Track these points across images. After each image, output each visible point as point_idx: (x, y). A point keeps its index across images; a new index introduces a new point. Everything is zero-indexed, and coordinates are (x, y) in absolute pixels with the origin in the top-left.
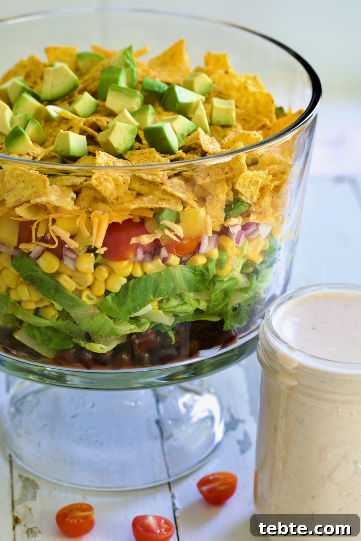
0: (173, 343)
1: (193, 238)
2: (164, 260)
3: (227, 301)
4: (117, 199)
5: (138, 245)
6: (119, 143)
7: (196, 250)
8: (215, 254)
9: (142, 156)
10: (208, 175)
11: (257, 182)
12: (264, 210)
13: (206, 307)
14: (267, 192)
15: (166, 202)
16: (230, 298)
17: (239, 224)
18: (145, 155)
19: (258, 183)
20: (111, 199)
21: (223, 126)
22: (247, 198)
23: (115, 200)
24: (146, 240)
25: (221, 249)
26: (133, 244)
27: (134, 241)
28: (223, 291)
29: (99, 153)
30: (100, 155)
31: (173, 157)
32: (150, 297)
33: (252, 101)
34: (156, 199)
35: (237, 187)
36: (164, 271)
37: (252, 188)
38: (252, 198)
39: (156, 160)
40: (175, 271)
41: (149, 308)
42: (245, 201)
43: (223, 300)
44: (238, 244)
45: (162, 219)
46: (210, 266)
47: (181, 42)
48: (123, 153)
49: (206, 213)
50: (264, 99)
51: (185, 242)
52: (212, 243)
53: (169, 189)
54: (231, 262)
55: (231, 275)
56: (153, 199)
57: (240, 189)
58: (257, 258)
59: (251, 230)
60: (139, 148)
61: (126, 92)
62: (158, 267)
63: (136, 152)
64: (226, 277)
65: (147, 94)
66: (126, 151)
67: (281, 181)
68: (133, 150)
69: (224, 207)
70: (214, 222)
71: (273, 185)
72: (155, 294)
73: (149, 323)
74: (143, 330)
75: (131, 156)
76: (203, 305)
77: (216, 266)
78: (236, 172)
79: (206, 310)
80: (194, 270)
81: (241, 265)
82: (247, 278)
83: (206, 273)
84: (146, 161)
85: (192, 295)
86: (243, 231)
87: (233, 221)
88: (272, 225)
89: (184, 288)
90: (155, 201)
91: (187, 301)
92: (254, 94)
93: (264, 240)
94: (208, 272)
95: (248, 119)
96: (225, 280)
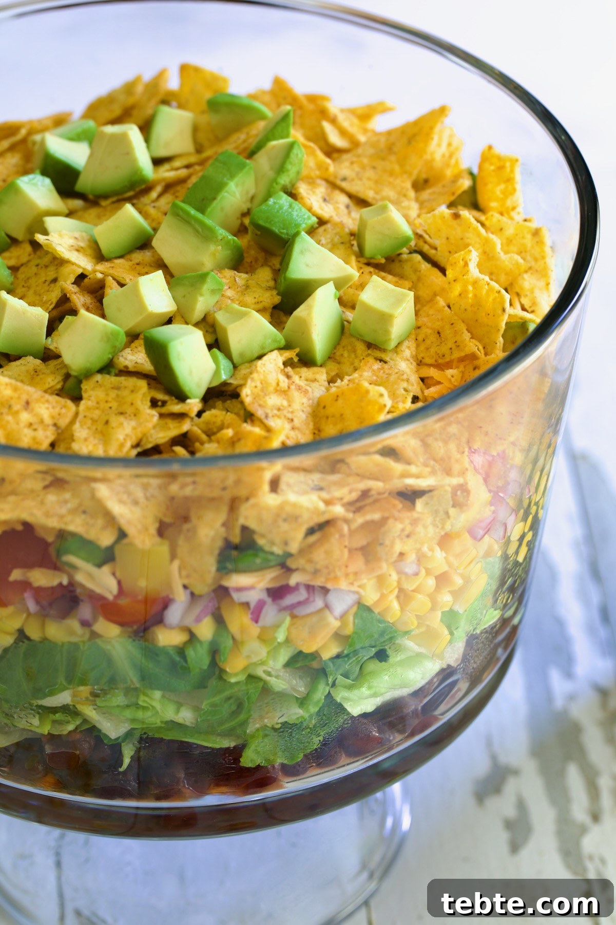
0: (121, 770)
1: (140, 598)
2: (85, 624)
3: (242, 717)
5: (24, 585)
7: (159, 620)
8: (206, 630)
9: (113, 394)
10: (194, 483)
11: (297, 517)
12: (326, 567)
13: (194, 721)
14: (333, 535)
15: (85, 519)
16: (249, 711)
17: (255, 588)
18: (119, 393)
19: (299, 519)
21: (370, 345)
22: (273, 543)
24: (42, 578)
25: (220, 621)
26: (16, 581)
27: (16, 575)
28: (232, 701)
31: (177, 408)
32: (61, 680)
33: (470, 295)
34: (70, 506)
35: (242, 521)
36: (84, 642)
37: (285, 527)
38: (286, 543)
39: (130, 410)
40: (109, 647)
41: (64, 698)
42: (267, 548)
43: (235, 714)
44: (257, 621)
45: (67, 552)
46: (190, 653)
47: (442, 111)
48: (82, 377)
49: (173, 556)
50: (491, 299)
51: (123, 602)
52: (197, 610)
53: (103, 491)
54: (245, 650)
55: (250, 671)
56: (66, 502)
57: (252, 524)
58: (324, 646)
59: (289, 600)
60: (125, 370)
61: (197, 226)
62: (72, 633)
63: (111, 380)
64: (236, 675)
65: (259, 233)
66: (88, 374)
67: (386, 514)
68: (109, 373)
69: (217, 552)
70: (188, 576)
71: (360, 520)
72: (73, 678)
73: (78, 722)
74: (61, 731)
75: (93, 389)
76: (186, 716)
77: (215, 652)
78: (243, 493)
79: (194, 726)
80: (153, 652)
81: (284, 656)
82: (309, 679)
83: (182, 661)
84: (111, 408)
85: (157, 694)
86: (269, 600)
87: (237, 580)
88: (357, 593)
89: (132, 681)
90: (64, 511)
91: (145, 705)
92: (475, 283)
93: (336, 619)
94: (186, 661)
95: (447, 332)
96: (233, 680)
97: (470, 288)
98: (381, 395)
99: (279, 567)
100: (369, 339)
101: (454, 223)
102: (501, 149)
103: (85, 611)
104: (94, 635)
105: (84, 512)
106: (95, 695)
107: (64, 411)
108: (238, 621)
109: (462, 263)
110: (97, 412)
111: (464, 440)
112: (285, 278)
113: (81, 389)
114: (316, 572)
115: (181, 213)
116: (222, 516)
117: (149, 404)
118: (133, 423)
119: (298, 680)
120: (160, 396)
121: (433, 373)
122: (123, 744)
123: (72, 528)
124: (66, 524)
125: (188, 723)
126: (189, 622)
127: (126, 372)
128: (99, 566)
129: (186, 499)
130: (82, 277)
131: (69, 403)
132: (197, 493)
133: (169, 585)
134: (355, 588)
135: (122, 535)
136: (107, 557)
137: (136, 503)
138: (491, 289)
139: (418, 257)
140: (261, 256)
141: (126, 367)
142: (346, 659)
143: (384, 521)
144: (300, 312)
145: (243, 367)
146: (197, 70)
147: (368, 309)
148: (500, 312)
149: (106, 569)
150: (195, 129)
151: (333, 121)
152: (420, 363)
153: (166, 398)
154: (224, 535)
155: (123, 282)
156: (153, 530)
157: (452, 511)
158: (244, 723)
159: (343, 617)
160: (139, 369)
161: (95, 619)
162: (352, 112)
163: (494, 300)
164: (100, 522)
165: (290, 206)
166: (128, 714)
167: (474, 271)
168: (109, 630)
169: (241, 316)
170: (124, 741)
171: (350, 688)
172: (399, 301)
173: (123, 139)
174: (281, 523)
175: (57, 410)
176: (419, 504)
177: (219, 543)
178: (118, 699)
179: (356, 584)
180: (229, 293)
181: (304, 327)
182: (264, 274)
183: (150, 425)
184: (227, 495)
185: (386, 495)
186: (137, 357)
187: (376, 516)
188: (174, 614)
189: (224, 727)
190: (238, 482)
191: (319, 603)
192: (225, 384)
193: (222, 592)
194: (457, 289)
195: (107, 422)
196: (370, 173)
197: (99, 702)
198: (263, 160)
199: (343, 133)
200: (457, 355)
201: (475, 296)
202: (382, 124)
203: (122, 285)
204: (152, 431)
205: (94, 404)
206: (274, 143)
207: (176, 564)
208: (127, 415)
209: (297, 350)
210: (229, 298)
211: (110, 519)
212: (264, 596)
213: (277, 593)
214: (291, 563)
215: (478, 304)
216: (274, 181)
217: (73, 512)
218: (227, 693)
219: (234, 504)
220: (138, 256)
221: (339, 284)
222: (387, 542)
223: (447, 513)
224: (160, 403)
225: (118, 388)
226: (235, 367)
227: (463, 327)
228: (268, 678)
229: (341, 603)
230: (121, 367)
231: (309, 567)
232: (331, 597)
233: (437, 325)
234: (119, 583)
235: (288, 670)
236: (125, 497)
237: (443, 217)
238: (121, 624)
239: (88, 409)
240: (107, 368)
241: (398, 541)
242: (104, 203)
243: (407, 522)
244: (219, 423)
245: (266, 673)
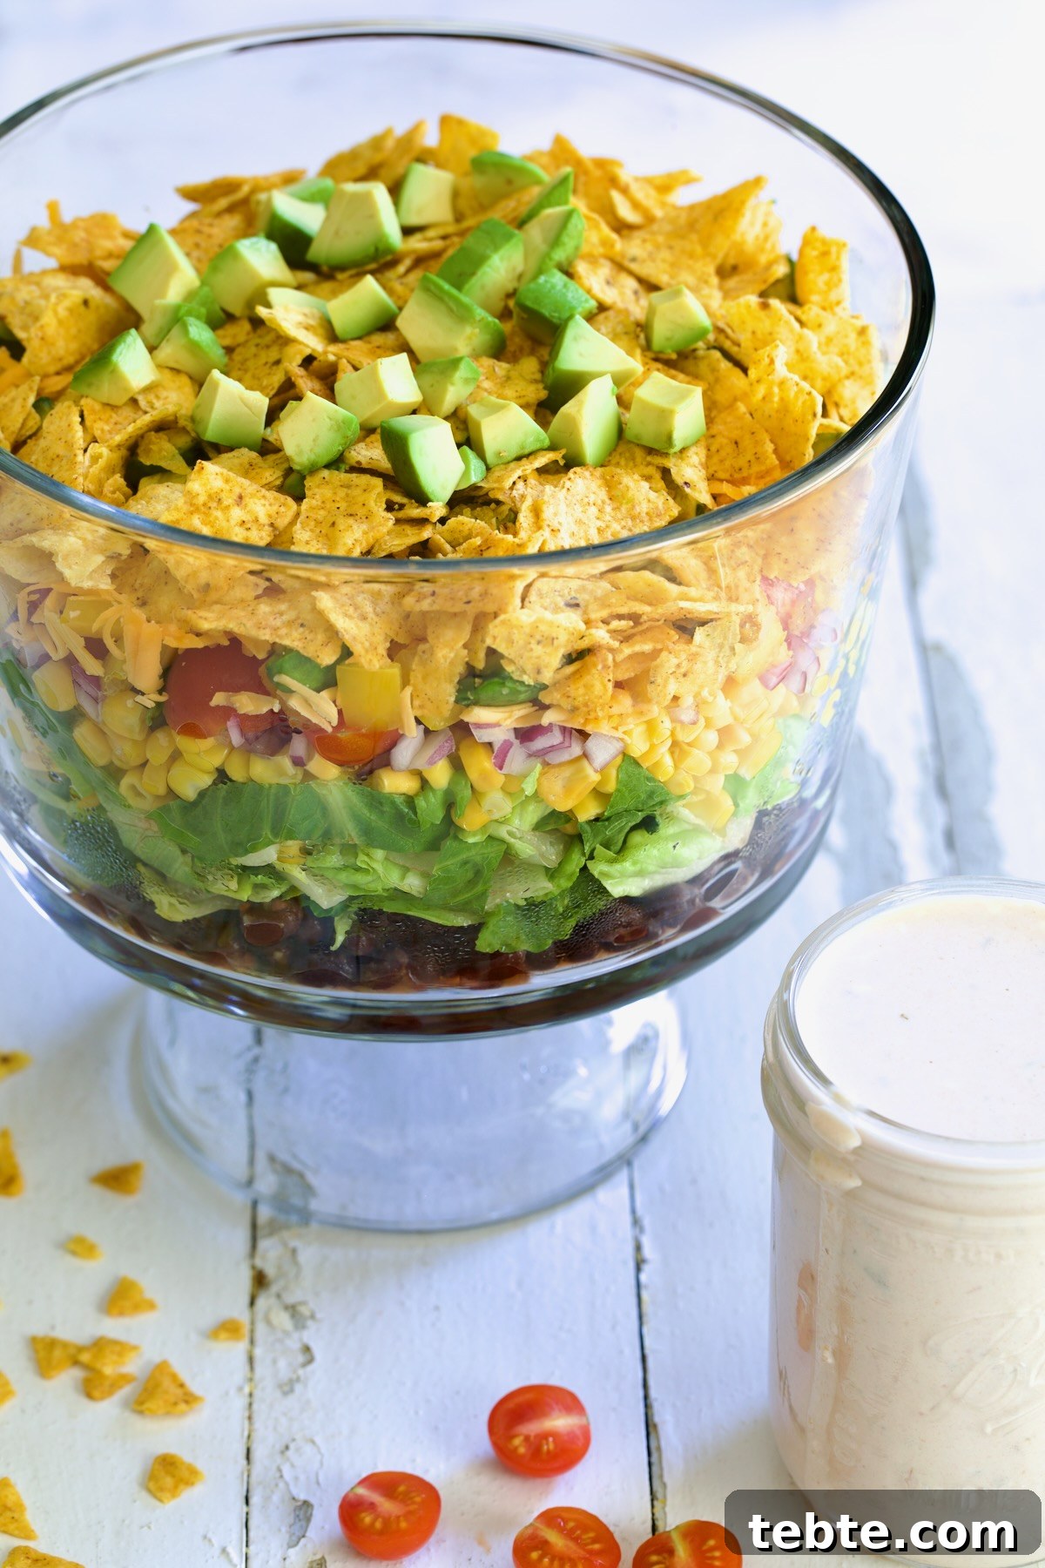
0: (333, 948)
1: (364, 731)
2: (298, 762)
3: (479, 888)
4: (207, 588)
5: (228, 712)
6: (298, 446)
7: (383, 759)
8: (440, 775)
9: (342, 493)
11: (553, 639)
12: (586, 705)
13: (422, 890)
14: (595, 665)
15: (303, 632)
16: (489, 882)
17: (500, 726)
18: (349, 492)
19: (555, 642)
20: (190, 587)
21: (650, 451)
22: (524, 672)
23: (198, 591)
24: (249, 704)
26: (218, 707)
27: (219, 699)
28: (468, 866)
29: (203, 468)
30: (204, 472)
31: (415, 512)
32: (267, 832)
33: (776, 399)
34: (285, 618)
35: (489, 642)
36: (295, 784)
37: (538, 650)
38: (539, 672)
39: (361, 512)
40: (324, 792)
41: (268, 855)
42: (515, 677)
43: (471, 883)
44: (501, 768)
45: (280, 672)
46: (421, 803)
47: (757, 182)
48: (306, 473)
49: (405, 682)
50: (800, 403)
51: (343, 735)
52: (430, 752)
53: (325, 600)
54: (487, 803)
55: (490, 831)
56: (281, 614)
57: (501, 647)
58: (581, 804)
59: (541, 743)
60: (357, 466)
61: (452, 304)
62: (281, 772)
63: (340, 476)
64: (474, 834)
65: (525, 316)
66: (313, 470)
67: (659, 646)
68: (338, 469)
69: (457, 679)
70: (421, 707)
71: (627, 650)
72: (281, 830)
73: (284, 889)
74: (263, 898)
75: (318, 486)
76: (413, 884)
77: (450, 805)
78: (490, 608)
79: (422, 896)
80: (377, 801)
81: (533, 814)
82: (561, 847)
83: (411, 813)
84: (338, 508)
85: (379, 854)
86: (516, 742)
87: (479, 715)
88: (622, 740)
89: (350, 835)
90: (278, 623)
91: (364, 866)
92: (782, 384)
93: (596, 771)
94: (415, 813)
95: (747, 442)
96: (471, 840)
97: (776, 390)
99: (531, 704)
100: (649, 442)
101: (762, 314)
102: (825, 232)
103: (298, 745)
104: (308, 776)
105: (302, 625)
106: (306, 852)
107: (283, 509)
108: (479, 765)
109: (767, 361)
110: (322, 513)
111: (756, 568)
112: (553, 368)
113: (304, 486)
114: (574, 710)
115: (432, 288)
116: (465, 636)
117: (385, 506)
118: (364, 527)
119: (548, 847)
120: (398, 498)
121: (726, 488)
122: (336, 919)
123: (287, 642)
124: (280, 637)
125: (414, 893)
126: (420, 764)
127: (358, 469)
128: (318, 690)
129: (424, 614)
130: (308, 361)
131: (290, 501)
132: (436, 607)
133: (399, 717)
134: (619, 734)
135: (347, 653)
136: (328, 680)
137: (364, 618)
138: (800, 391)
139: (717, 354)
140: (527, 345)
141: (359, 463)
142: (607, 823)
143: (655, 654)
144: (567, 409)
145: (497, 468)
146: (460, 123)
148: (810, 417)
149: (325, 694)
150: (456, 195)
151: (625, 191)
152: (711, 478)
153: (404, 500)
154: (467, 659)
155: (358, 366)
156: (382, 649)
157: (739, 647)
158: (483, 896)
159: (602, 770)
160: (374, 466)
161: (310, 758)
162: (648, 181)
163: (804, 403)
164: (320, 637)
165: (565, 286)
166: (344, 877)
167: (781, 370)
168: (327, 771)
169: (497, 409)
170: (337, 914)
171: (612, 861)
172: (685, 396)
173: (366, 200)
174: (534, 645)
175: (275, 508)
176: (699, 634)
177: (460, 669)
178: (333, 860)
179: (621, 729)
180: (486, 384)
181: (572, 427)
182: (530, 365)
183: (385, 530)
184: (472, 610)
185: (662, 622)
186: (372, 453)
187: (647, 647)
188: (404, 754)
189: (458, 899)
190: (484, 594)
191: (576, 750)
192: (475, 487)
193: (462, 730)
194: (761, 391)
195: (333, 524)
196: (665, 254)
197: (310, 862)
198: (534, 231)
199: (636, 205)
200: (756, 469)
201: (782, 399)
202: (684, 197)
203: (356, 369)
204: (387, 538)
205: (319, 503)
206: (549, 211)
207: (408, 690)
208: (357, 518)
209: (563, 451)
210: (486, 390)
211: (332, 632)
212: (511, 736)
213: (526, 734)
214: (545, 698)
215: (785, 408)
216: (547, 256)
217: (290, 624)
218: (464, 856)
219: (480, 622)
220: (379, 339)
221: (619, 380)
222: (659, 680)
223: (733, 649)
224: (396, 507)
225: (348, 487)
226: (488, 469)
227: (766, 438)
228: (512, 840)
229: (602, 752)
230: (353, 462)
231: (566, 704)
232: (590, 743)
233: (735, 434)
234: (340, 712)
235: (537, 833)
236: (351, 610)
237: (748, 307)
238: (340, 764)
239: (312, 508)
240: (336, 463)
241: (672, 680)
242: (340, 276)
243: (684, 656)
244: (466, 532)
245: (510, 833)
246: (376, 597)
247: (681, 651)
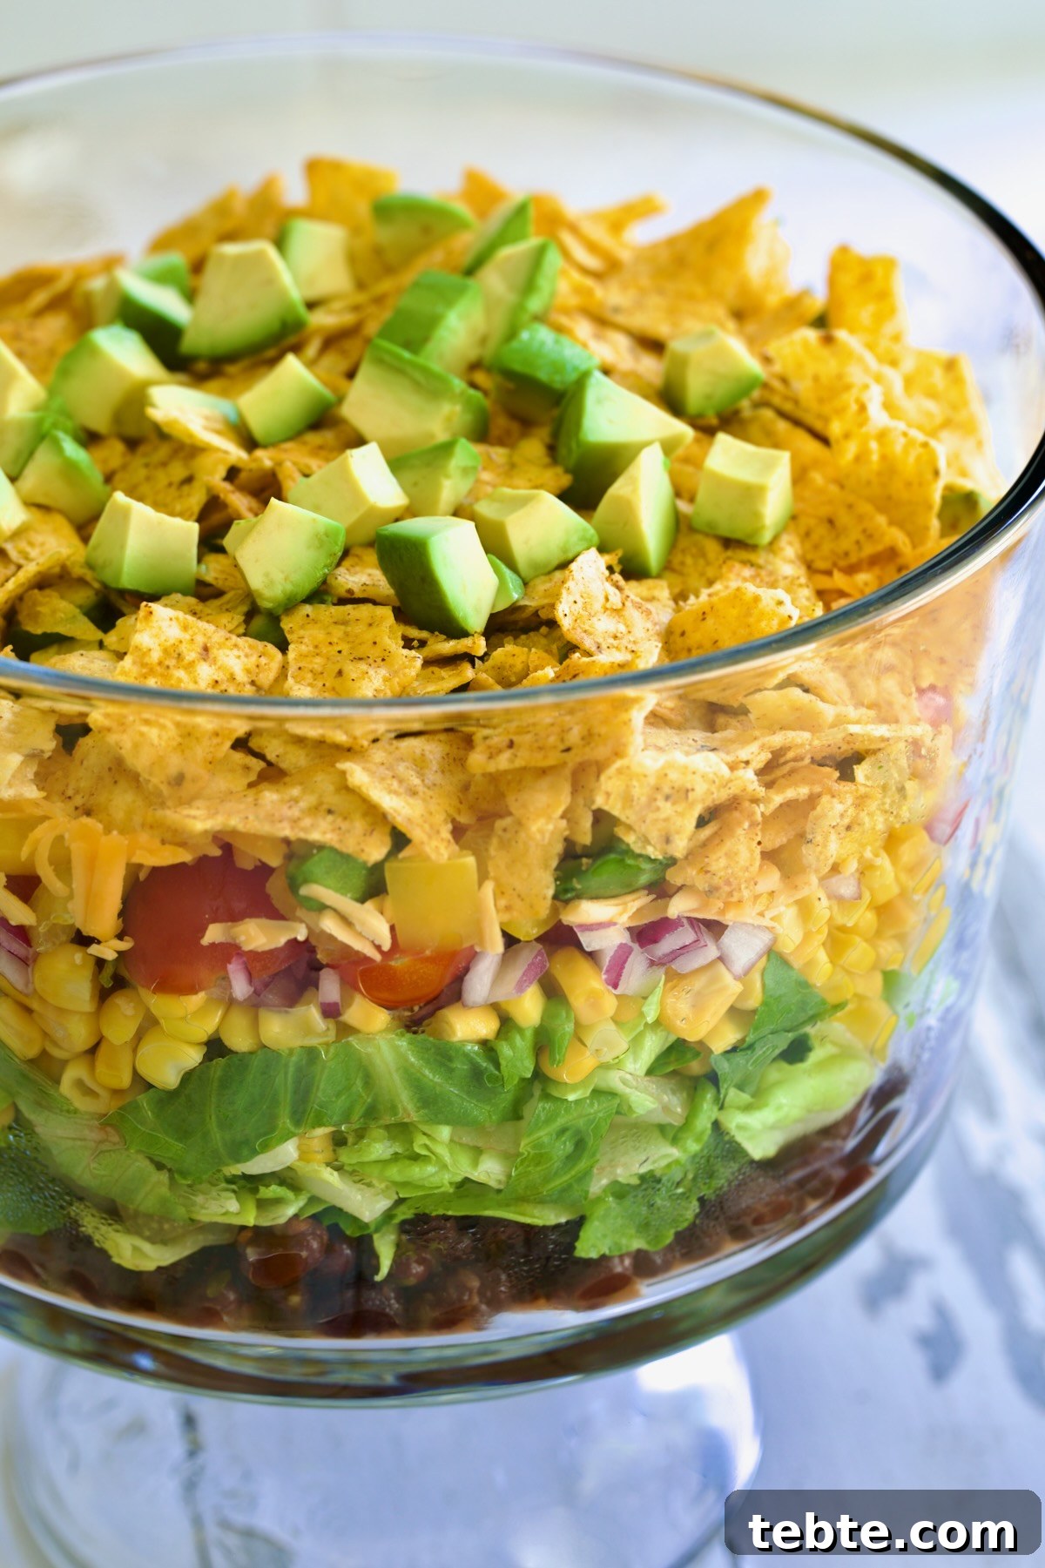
0: (379, 1278)
1: (428, 953)
2: (331, 1012)
3: (582, 1165)
4: (179, 780)
5: (229, 951)
6: (267, 575)
7: (452, 993)
8: (529, 1007)
9: (338, 632)
10: (511, 745)
11: (687, 791)
12: (728, 883)
13: (503, 1178)
14: (740, 824)
15: (334, 822)
16: (594, 1155)
17: (615, 924)
18: (349, 629)
19: (690, 794)
20: (156, 780)
21: (728, 543)
22: (647, 841)
23: (169, 783)
24: (258, 935)
25: (552, 991)
26: (213, 945)
27: (214, 934)
28: (568, 1134)
29: (151, 613)
30: (154, 618)
31: (449, 647)
32: (285, 1121)
33: (875, 457)
34: (303, 804)
35: (600, 802)
36: (327, 1045)
37: (667, 809)
38: (668, 841)
39: (375, 653)
40: (369, 1050)
41: (286, 1154)
42: (637, 849)
43: (572, 1159)
44: (615, 986)
45: (306, 881)
46: (505, 1051)
47: (758, 197)
48: (280, 611)
49: (483, 876)
50: (911, 459)
51: (398, 963)
52: (516, 973)
53: (357, 774)
54: (591, 1040)
55: (597, 1081)
56: (296, 800)
57: (616, 810)
58: (714, 1031)
59: (668, 944)
60: (349, 596)
61: (418, 376)
62: (308, 1030)
63: (327, 612)
64: (574, 1087)
65: (511, 385)
66: (290, 605)
67: (817, 789)
68: (323, 602)
69: (554, 863)
70: (508, 908)
71: (778, 799)
72: (303, 1114)
73: (301, 1202)
74: (274, 1219)
75: (302, 627)
76: (489, 1170)
77: (543, 1043)
78: (600, 752)
79: (502, 1187)
80: (444, 1055)
81: (652, 1046)
82: (685, 1095)
83: (491, 1068)
84: (340, 652)
85: (445, 1132)
86: (636, 947)
87: (587, 912)
88: (770, 929)
89: (405, 1109)
90: (295, 812)
91: (424, 1152)
92: (882, 436)
93: (737, 978)
94: (497, 1065)
95: (844, 518)
96: (571, 1097)
97: (874, 445)
98: (780, 603)
99: (646, 892)
100: (725, 531)
101: (825, 352)
103: (330, 988)
104: (345, 1030)
105: (330, 812)
106: (339, 1141)
107: (263, 661)
108: (585, 985)
109: (854, 407)
110: (318, 660)
111: (908, 673)
112: (579, 443)
113: (282, 631)
114: (712, 891)
115: (387, 358)
116: (564, 800)
117: (402, 643)
118: (383, 672)
119: (671, 1097)
120: (414, 633)
121: (839, 580)
122: (376, 1237)
123: (315, 836)
124: (305, 830)
125: (493, 1184)
126: (500, 996)
127: (349, 599)
128: (362, 900)
129: (494, 778)
130: (232, 474)
131: (272, 650)
132: (519, 763)
133: (478, 927)
134: (766, 922)
135: (400, 840)
136: (374, 887)
137: (413, 793)
138: (911, 443)
139: (768, 414)
140: (515, 427)
141: (350, 591)
142: (749, 1052)
143: (812, 800)
144: (617, 489)
145: (537, 581)
146: (336, 167)
147: (721, 482)
148: (929, 476)
149: (369, 905)
150: (352, 259)
151: (574, 229)
152: (810, 568)
153: (424, 634)
154: (567, 833)
155: (307, 472)
156: (446, 831)
157: (911, 786)
158: (585, 1176)
159: (743, 977)
160: (370, 593)
161: (347, 1001)
162: (597, 217)
163: (918, 459)
164: (359, 825)
165: (557, 342)
166: (394, 1172)
167: (878, 417)
168: (370, 1017)
169: (524, 502)
170: (377, 1230)
171: (747, 1108)
172: (769, 466)
174: (661, 803)
175: (254, 659)
176: (860, 771)
177: (559, 847)
178: (379, 1148)
179: (769, 915)
180: (486, 476)
181: (627, 512)
182: (533, 447)
183: (414, 674)
184: (573, 759)
185: (807, 761)
186: (366, 576)
187: (803, 791)
188: (480, 983)
189: (552, 1185)
190: (589, 737)
191: (711, 952)
192: (514, 609)
193: (560, 938)
194: (850, 450)
195: (340, 673)
196: (655, 300)
197: (346, 1157)
198: (493, 279)
199: (592, 247)
200: (869, 550)
201: (884, 458)
203: (307, 476)
204: (416, 684)
205: (311, 648)
206: (506, 252)
207: (489, 887)
208: (371, 661)
209: (620, 553)
210: (488, 483)
211: (375, 816)
212: (625, 938)
213: (647, 934)
214: (674, 877)
215: (889, 467)
216: (519, 308)
217: (314, 810)
218: (560, 1122)
219: (583, 775)
220: (314, 438)
221: (669, 447)
222: (819, 839)
223: (901, 790)
224: (415, 643)
225: (345, 623)
226: (525, 584)
227: (867, 508)
228: (628, 1090)
229: (743, 947)
230: (342, 592)
231: (701, 883)
232: (727, 939)
233: (825, 511)
234: (392, 929)
235: (654, 1079)
236: (395, 784)
237: (806, 344)
238: (388, 1006)
239: (302, 656)
240: (319, 594)
241: (833, 837)
242: (231, 369)
243: (849, 800)
244: (519, 667)
245: (624, 1082)
246: (420, 764)
247: (846, 793)
